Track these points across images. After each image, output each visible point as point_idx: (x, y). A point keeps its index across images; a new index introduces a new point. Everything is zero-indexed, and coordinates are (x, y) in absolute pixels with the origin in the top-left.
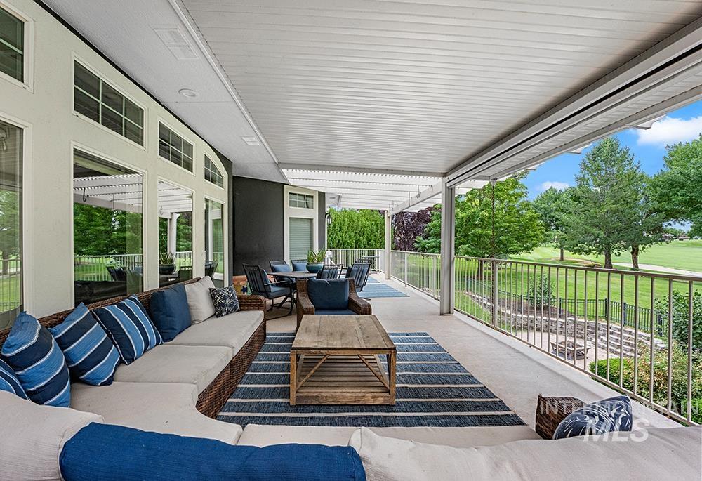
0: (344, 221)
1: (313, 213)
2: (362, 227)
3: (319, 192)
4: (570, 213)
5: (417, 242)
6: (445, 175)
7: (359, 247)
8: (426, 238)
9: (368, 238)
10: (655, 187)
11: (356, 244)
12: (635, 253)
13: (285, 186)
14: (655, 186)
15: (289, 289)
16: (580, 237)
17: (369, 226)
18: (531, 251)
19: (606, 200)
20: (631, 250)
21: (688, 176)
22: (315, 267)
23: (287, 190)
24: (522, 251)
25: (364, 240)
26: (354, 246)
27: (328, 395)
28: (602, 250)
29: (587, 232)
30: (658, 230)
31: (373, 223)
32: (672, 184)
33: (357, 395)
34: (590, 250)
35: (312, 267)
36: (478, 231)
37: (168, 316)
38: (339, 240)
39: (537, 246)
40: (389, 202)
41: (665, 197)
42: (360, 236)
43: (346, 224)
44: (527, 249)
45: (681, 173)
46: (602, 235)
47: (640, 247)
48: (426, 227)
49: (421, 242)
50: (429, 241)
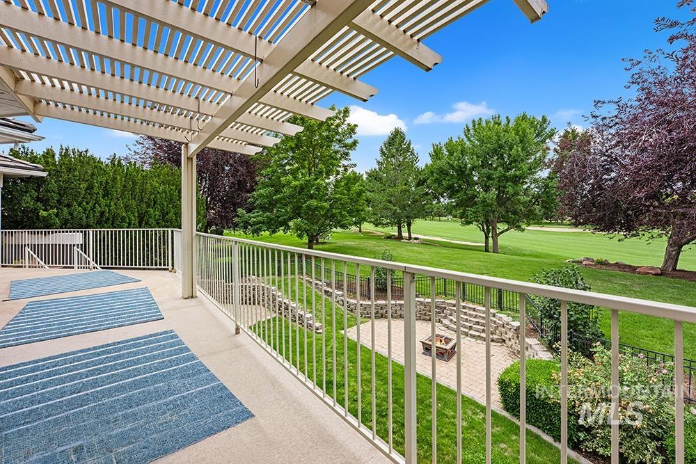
0: (114, 179)
5: (238, 216)
7: (148, 224)
8: (249, 211)
9: (162, 209)
25: (155, 213)
26: (135, 220)
32: (442, 172)
34: (388, 223)
38: (102, 213)
42: (148, 206)
43: (119, 185)
48: (249, 198)
49: (243, 216)
50: (254, 215)
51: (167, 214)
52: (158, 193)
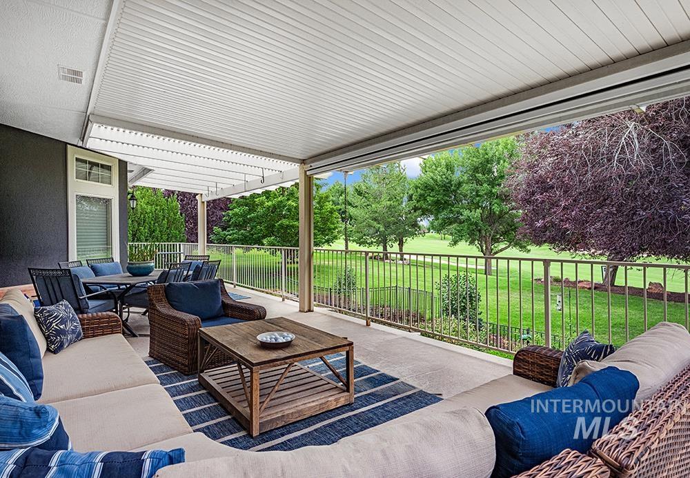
1: (110, 191)
2: (142, 213)
3: (119, 160)
4: (356, 207)
5: (214, 234)
6: (303, 162)
7: (138, 241)
8: (224, 229)
9: (150, 228)
10: (416, 189)
11: (134, 235)
12: (401, 244)
13: (69, 146)
14: (417, 187)
15: (112, 301)
16: (366, 231)
17: (151, 212)
18: (331, 244)
19: (383, 197)
20: (398, 242)
21: (436, 181)
22: (144, 268)
23: (72, 154)
24: (323, 243)
25: (144, 230)
27: (291, 411)
28: (381, 242)
29: (370, 226)
30: (415, 225)
31: (158, 208)
32: (427, 187)
33: (321, 402)
34: (372, 243)
35: (139, 268)
36: (285, 222)
37: (30, 357)
39: (336, 239)
40: (210, 184)
41: (422, 197)
42: (139, 224)
44: (328, 241)
45: (432, 178)
46: (382, 229)
47: (404, 239)
48: (224, 216)
49: (219, 233)
50: (229, 233)
51: (154, 232)
52: (147, 213)
